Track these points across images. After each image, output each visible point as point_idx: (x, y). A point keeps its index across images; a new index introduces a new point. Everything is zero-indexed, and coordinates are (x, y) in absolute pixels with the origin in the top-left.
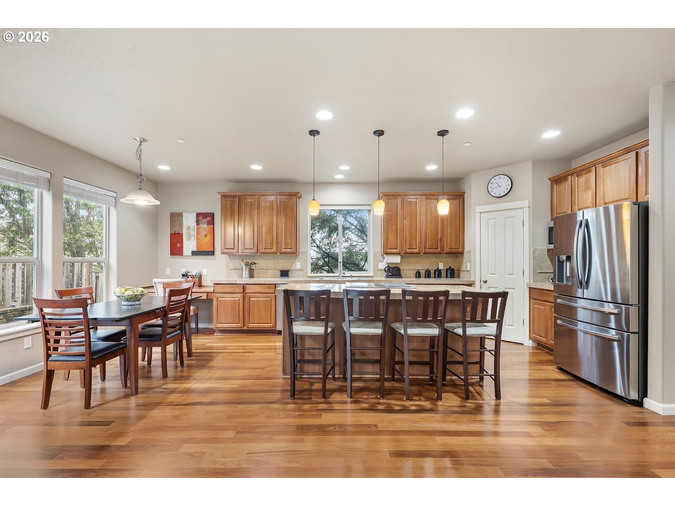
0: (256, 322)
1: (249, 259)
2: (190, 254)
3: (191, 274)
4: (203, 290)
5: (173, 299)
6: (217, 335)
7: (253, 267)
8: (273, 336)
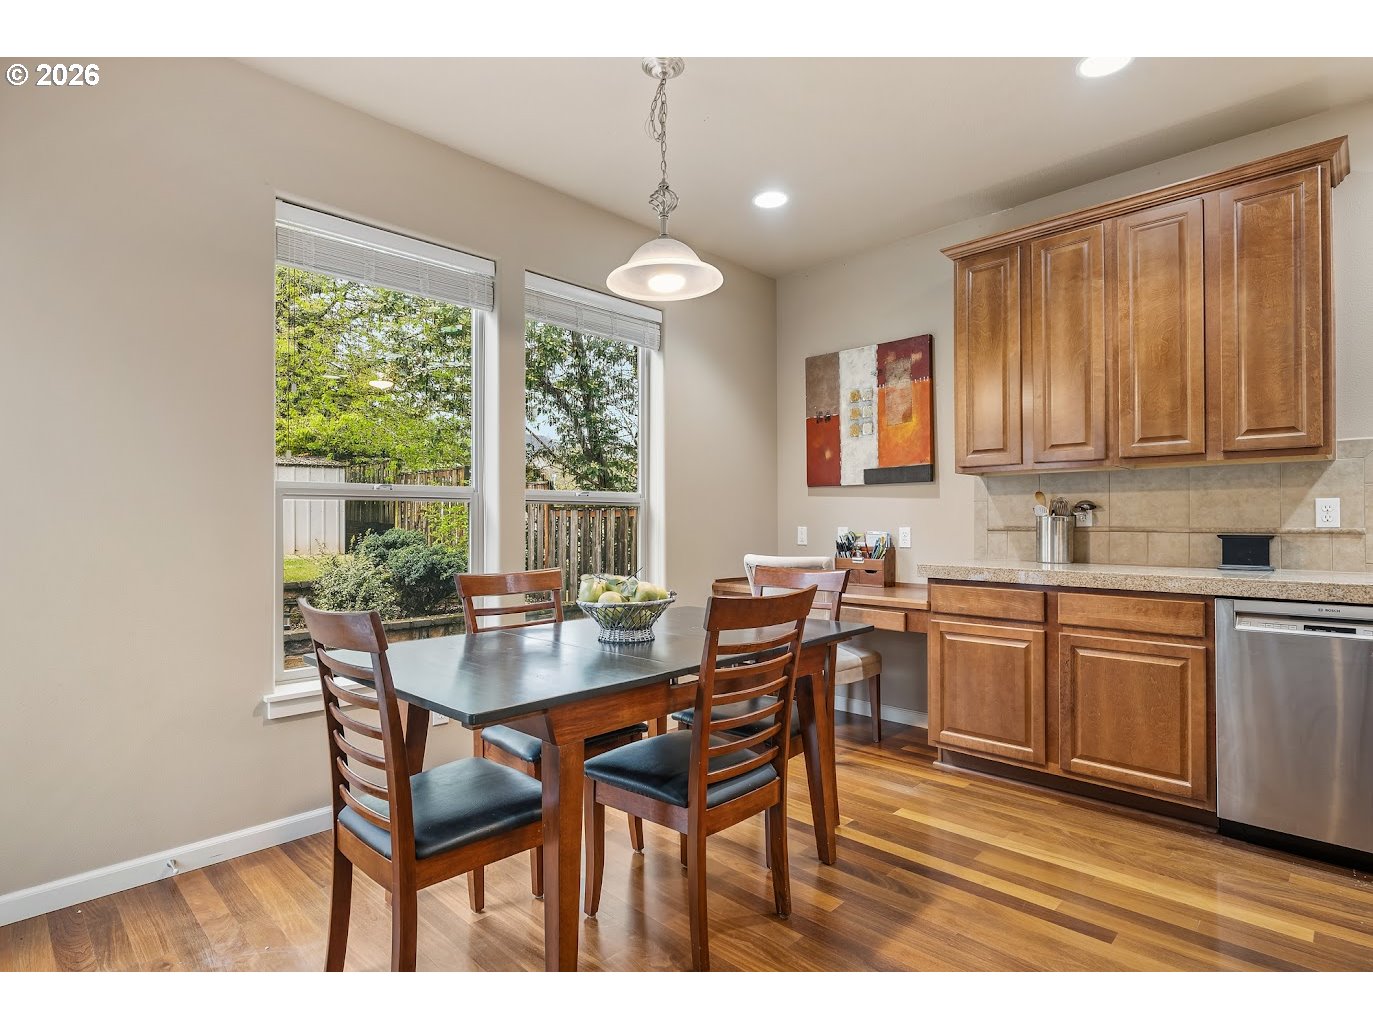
0: (1104, 755)
1: (1069, 491)
2: (860, 480)
3: (862, 544)
4: (901, 598)
5: (727, 637)
6: (943, 771)
7: (1086, 520)
8: (1198, 842)
